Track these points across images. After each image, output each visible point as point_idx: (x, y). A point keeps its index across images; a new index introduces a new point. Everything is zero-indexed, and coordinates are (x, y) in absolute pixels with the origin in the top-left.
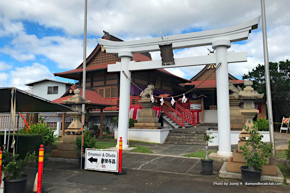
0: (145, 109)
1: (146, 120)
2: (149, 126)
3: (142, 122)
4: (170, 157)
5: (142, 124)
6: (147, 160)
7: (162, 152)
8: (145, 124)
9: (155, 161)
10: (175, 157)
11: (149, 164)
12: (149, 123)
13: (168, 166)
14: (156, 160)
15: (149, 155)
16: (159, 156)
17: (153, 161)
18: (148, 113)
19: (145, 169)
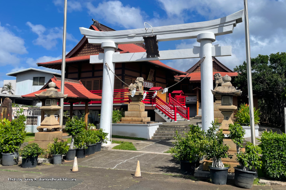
0: (134, 103)
1: (134, 114)
2: (137, 120)
3: (130, 117)
4: (152, 154)
5: (130, 118)
6: (126, 158)
7: (146, 148)
8: (133, 118)
9: (134, 159)
10: (156, 154)
11: (127, 162)
12: (137, 118)
13: (146, 164)
14: (137, 157)
15: (131, 152)
16: (141, 153)
17: (133, 159)
18: (136, 107)
19: (120, 168)
